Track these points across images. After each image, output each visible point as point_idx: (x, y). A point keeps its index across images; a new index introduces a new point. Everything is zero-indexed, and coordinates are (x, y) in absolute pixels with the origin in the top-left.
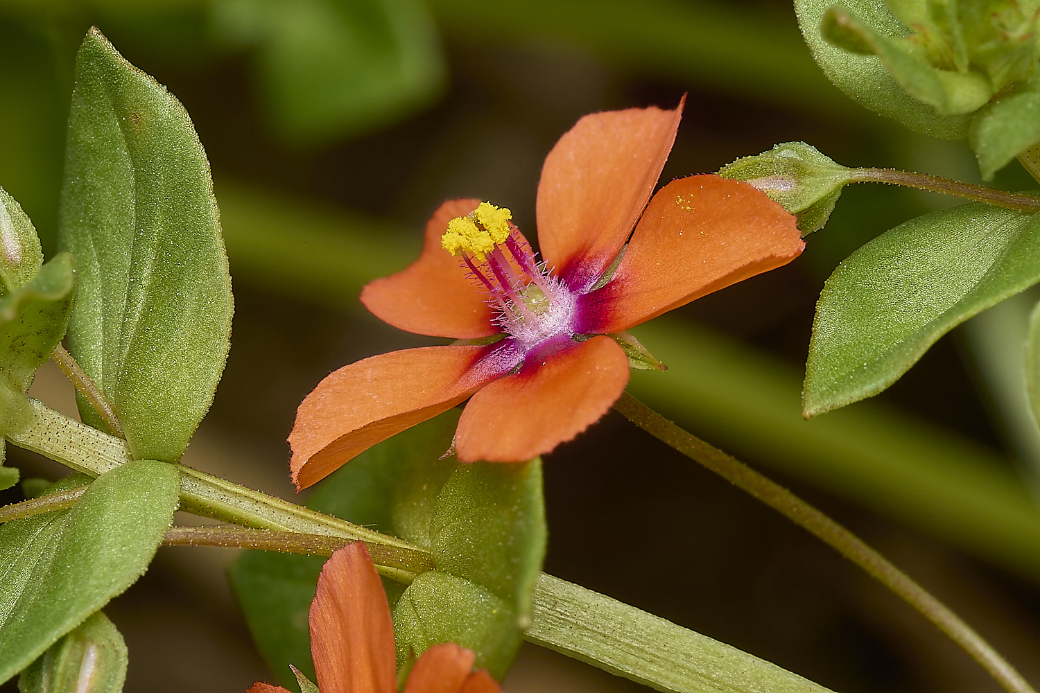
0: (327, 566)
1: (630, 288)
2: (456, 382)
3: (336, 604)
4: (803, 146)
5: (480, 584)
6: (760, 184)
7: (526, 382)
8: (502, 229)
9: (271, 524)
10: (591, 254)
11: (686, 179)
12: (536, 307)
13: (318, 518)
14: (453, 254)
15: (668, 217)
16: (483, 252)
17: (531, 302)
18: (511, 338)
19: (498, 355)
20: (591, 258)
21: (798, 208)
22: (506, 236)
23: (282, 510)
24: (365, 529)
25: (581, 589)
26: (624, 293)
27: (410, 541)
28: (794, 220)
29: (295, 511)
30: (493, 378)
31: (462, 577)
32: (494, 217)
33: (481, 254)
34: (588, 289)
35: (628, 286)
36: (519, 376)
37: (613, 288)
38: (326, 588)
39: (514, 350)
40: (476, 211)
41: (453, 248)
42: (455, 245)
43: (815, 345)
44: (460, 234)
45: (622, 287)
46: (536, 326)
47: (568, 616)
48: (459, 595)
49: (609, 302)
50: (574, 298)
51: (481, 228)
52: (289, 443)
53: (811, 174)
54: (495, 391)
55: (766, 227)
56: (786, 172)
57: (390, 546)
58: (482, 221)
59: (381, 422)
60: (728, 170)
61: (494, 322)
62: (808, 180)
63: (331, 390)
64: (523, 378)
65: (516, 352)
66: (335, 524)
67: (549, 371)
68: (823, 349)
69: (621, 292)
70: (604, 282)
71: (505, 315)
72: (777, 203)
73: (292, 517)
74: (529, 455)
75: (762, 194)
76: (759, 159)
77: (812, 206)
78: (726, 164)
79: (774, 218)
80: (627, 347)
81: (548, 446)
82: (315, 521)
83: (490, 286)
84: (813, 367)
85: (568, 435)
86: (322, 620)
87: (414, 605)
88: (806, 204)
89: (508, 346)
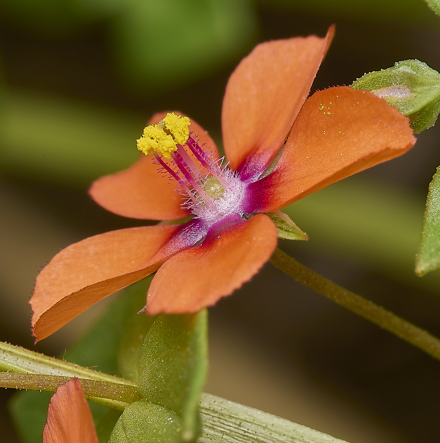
0: (54, 398)
1: (286, 177)
2: (156, 253)
3: (61, 428)
4: (417, 62)
5: (171, 410)
6: (382, 93)
7: (206, 252)
8: (183, 133)
9: (15, 368)
10: (260, 151)
11: (326, 90)
12: (214, 193)
13: (51, 362)
14: (146, 154)
15: (314, 121)
16: (168, 151)
17: (210, 190)
18: (196, 218)
19: (187, 232)
20: (260, 154)
21: (411, 111)
22: (187, 138)
23: (24, 357)
24: (90, 370)
25: (259, 412)
26: (281, 180)
27: (128, 378)
28: (407, 121)
29: (34, 357)
30: (182, 250)
31: (159, 404)
32: (176, 124)
33: (166, 153)
34: (255, 179)
35: (284, 175)
36: (201, 247)
37: (274, 177)
38: (53, 415)
39: (199, 228)
40: (164, 120)
41: (146, 149)
42: (147, 147)
43: (428, 216)
44: (152, 138)
45: (280, 176)
46: (215, 208)
47: (250, 433)
48: (155, 419)
49: (270, 187)
50: (245, 185)
51: (168, 132)
52: (30, 305)
53: (422, 84)
54: (180, 259)
55: (387, 127)
56: (401, 83)
57: (107, 382)
58: (168, 127)
59: (94, 286)
60: (359, 83)
61: (183, 206)
62: (419, 89)
63: (62, 263)
64: (203, 248)
65: (200, 229)
66: (65, 366)
67: (221, 243)
68: (433, 219)
69: (279, 180)
70: (269, 173)
71: (191, 200)
72: (394, 107)
73: (32, 362)
74: (198, 308)
75: (383, 101)
76: (381, 73)
77: (423, 110)
78: (357, 79)
79: (393, 119)
80: (282, 223)
81: (212, 300)
82: (50, 365)
83: (177, 178)
84: (425, 234)
85: (227, 290)
86: (52, 441)
87: (124, 428)
88: (418, 107)
89: (195, 225)
